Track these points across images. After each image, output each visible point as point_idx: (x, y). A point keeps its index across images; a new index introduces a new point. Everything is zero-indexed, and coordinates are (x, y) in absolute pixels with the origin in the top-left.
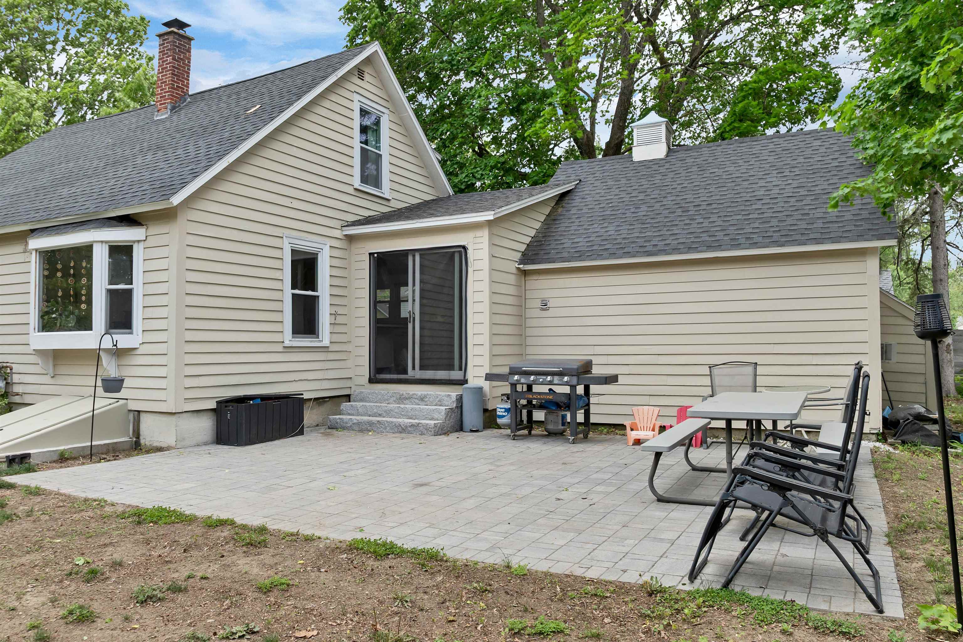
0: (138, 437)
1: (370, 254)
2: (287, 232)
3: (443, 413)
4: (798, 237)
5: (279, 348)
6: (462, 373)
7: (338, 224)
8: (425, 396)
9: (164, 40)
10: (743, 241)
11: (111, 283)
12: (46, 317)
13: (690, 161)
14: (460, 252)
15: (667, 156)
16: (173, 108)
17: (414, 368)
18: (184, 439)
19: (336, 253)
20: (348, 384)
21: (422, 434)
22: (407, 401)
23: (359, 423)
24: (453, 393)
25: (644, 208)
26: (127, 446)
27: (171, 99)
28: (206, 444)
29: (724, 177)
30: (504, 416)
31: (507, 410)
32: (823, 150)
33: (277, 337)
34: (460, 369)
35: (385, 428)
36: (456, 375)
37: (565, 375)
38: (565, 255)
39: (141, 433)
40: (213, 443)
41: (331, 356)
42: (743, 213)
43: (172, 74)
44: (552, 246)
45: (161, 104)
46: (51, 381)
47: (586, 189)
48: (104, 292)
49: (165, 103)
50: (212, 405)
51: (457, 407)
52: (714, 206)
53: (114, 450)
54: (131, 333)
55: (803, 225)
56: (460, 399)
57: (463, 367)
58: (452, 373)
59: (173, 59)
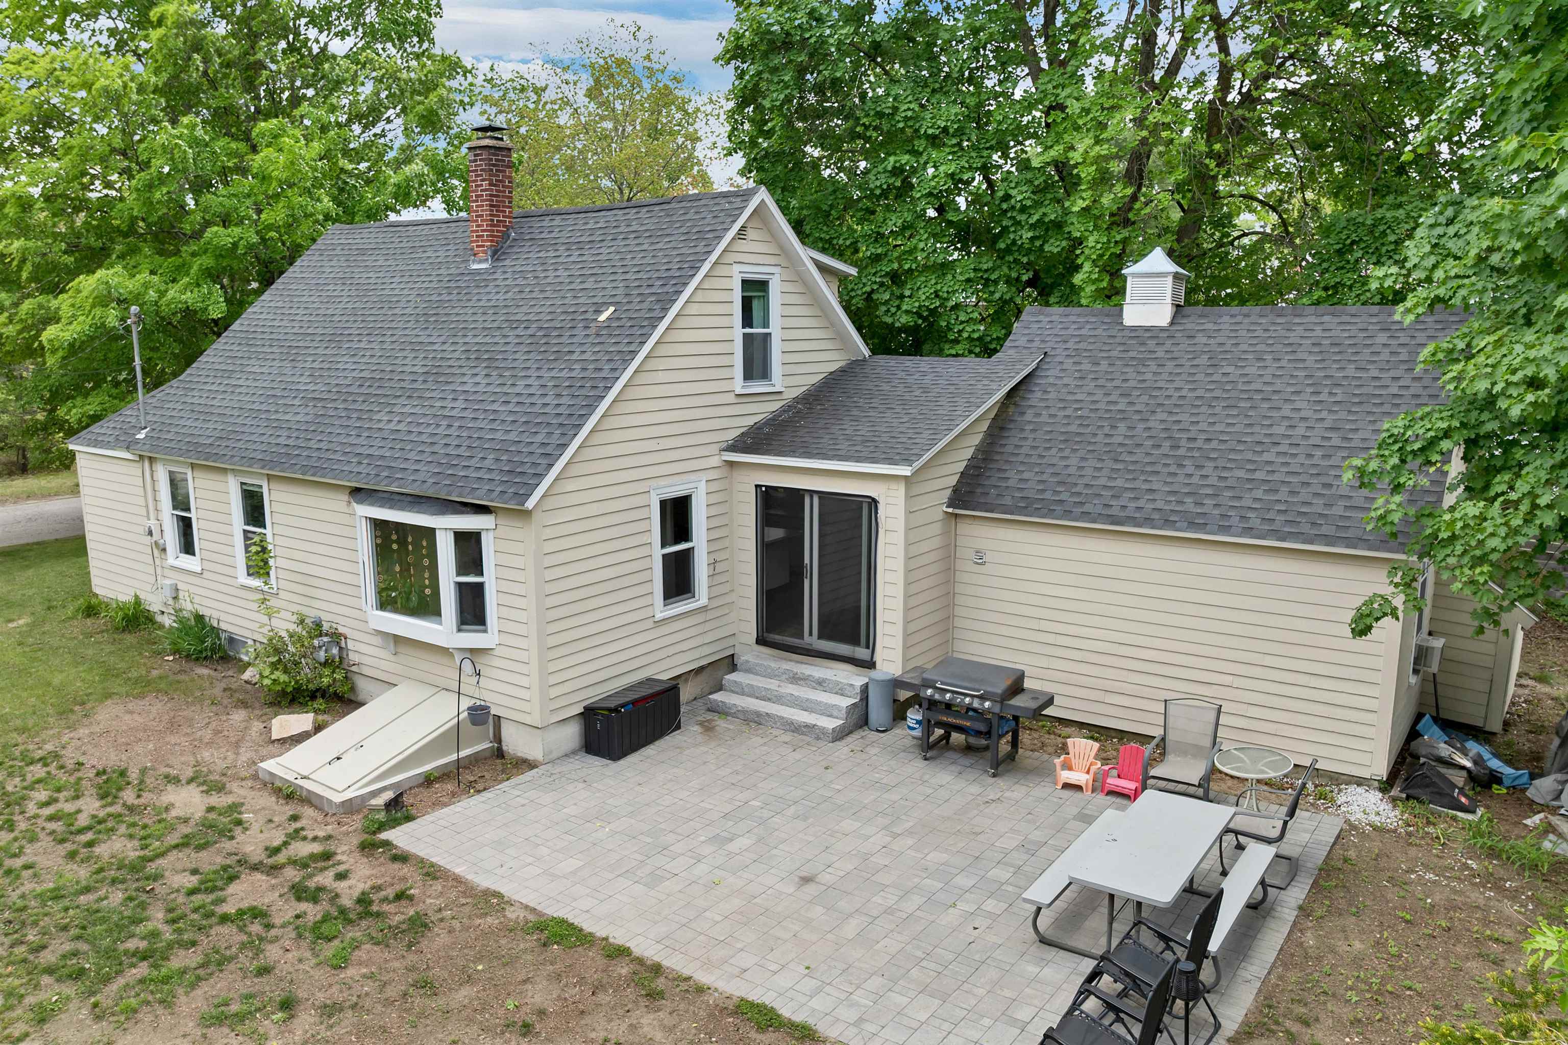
0: (499, 741)
1: (757, 486)
2: (653, 483)
3: (844, 712)
4: (1306, 528)
5: (649, 624)
6: (869, 651)
7: (715, 449)
8: (824, 680)
9: (475, 155)
10: (1235, 521)
11: (459, 574)
12: (384, 594)
13: (1201, 339)
14: (870, 504)
15: (1172, 323)
16: (495, 253)
17: (811, 634)
18: (551, 752)
19: (714, 487)
20: (731, 642)
21: (818, 738)
22: (801, 682)
23: (744, 712)
24: (856, 678)
25: (1122, 427)
26: (488, 754)
27: (492, 241)
28: (574, 752)
29: (1240, 387)
30: (915, 729)
31: (918, 722)
32: (1385, 355)
33: (647, 613)
34: (868, 647)
35: (775, 723)
36: (861, 653)
37: (987, 699)
38: (1008, 501)
39: (503, 738)
40: (580, 750)
41: (710, 615)
42: (1249, 467)
43: (491, 206)
44: (993, 481)
45: (478, 246)
46: (393, 658)
47: (1051, 374)
48: (452, 586)
49: (483, 246)
50: (579, 709)
51: (861, 700)
52: (1214, 444)
53: (477, 761)
54: (485, 631)
55: (1318, 506)
56: (865, 689)
57: (870, 645)
58: (857, 649)
59: (490, 185)
